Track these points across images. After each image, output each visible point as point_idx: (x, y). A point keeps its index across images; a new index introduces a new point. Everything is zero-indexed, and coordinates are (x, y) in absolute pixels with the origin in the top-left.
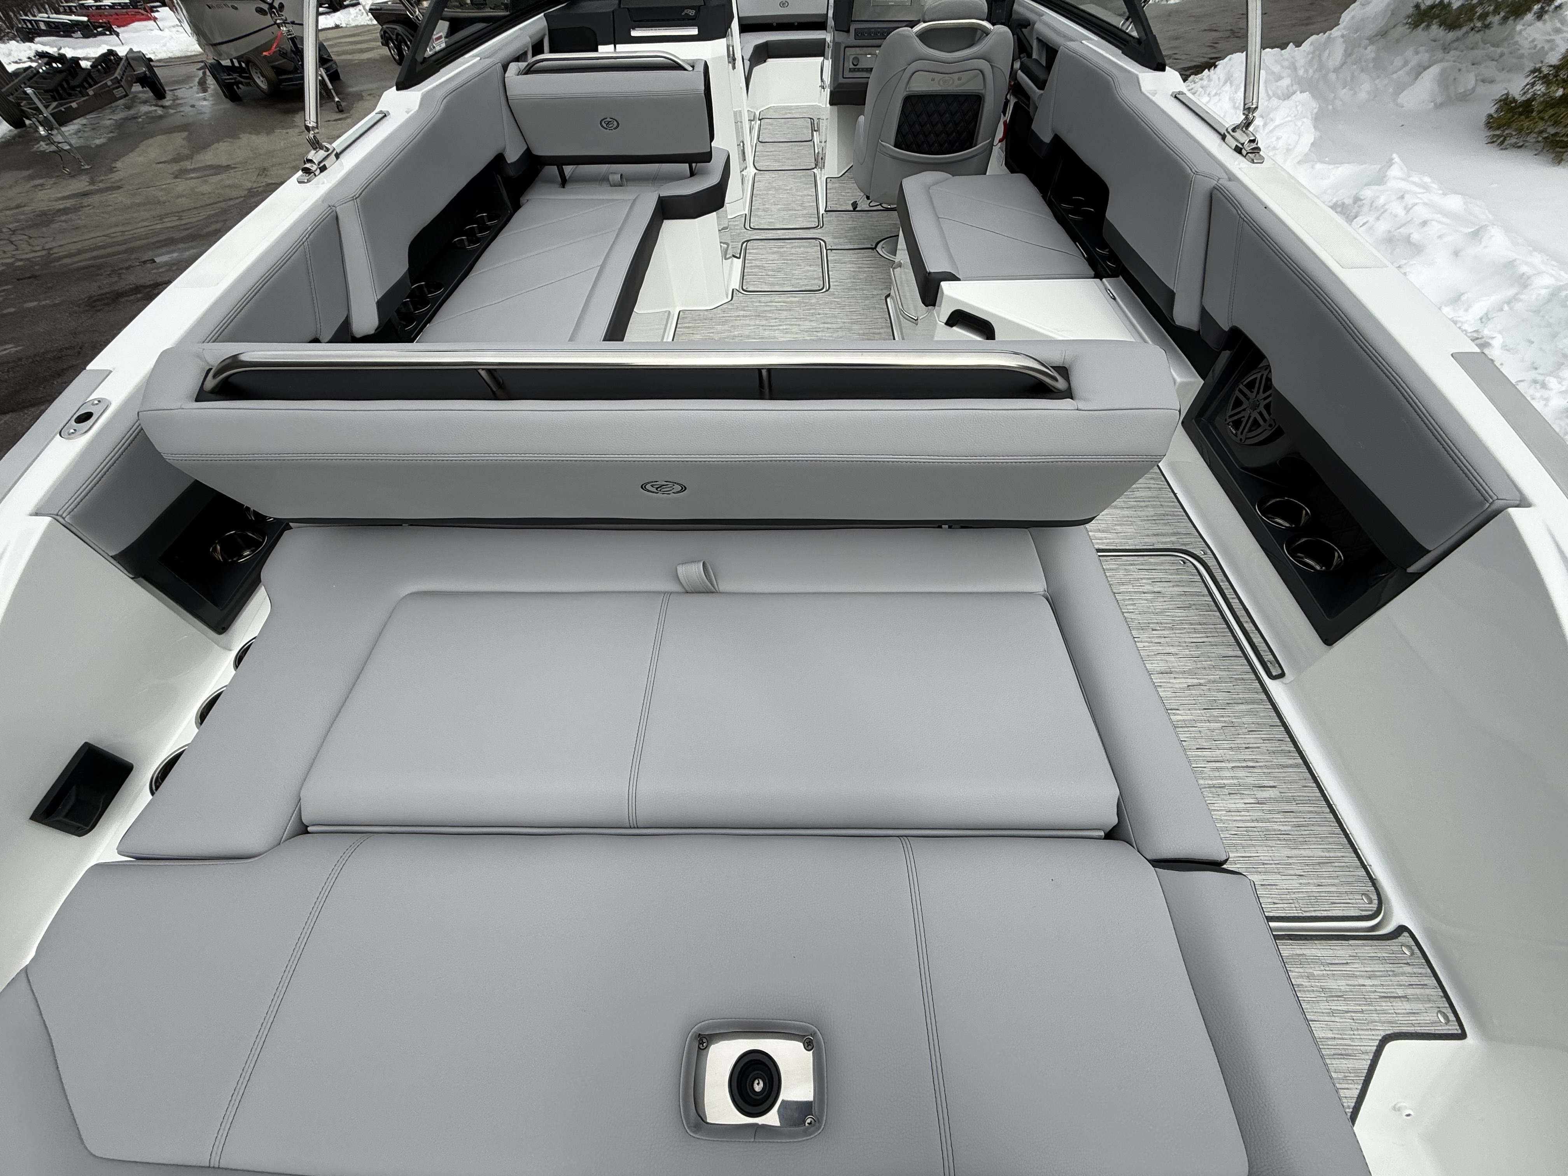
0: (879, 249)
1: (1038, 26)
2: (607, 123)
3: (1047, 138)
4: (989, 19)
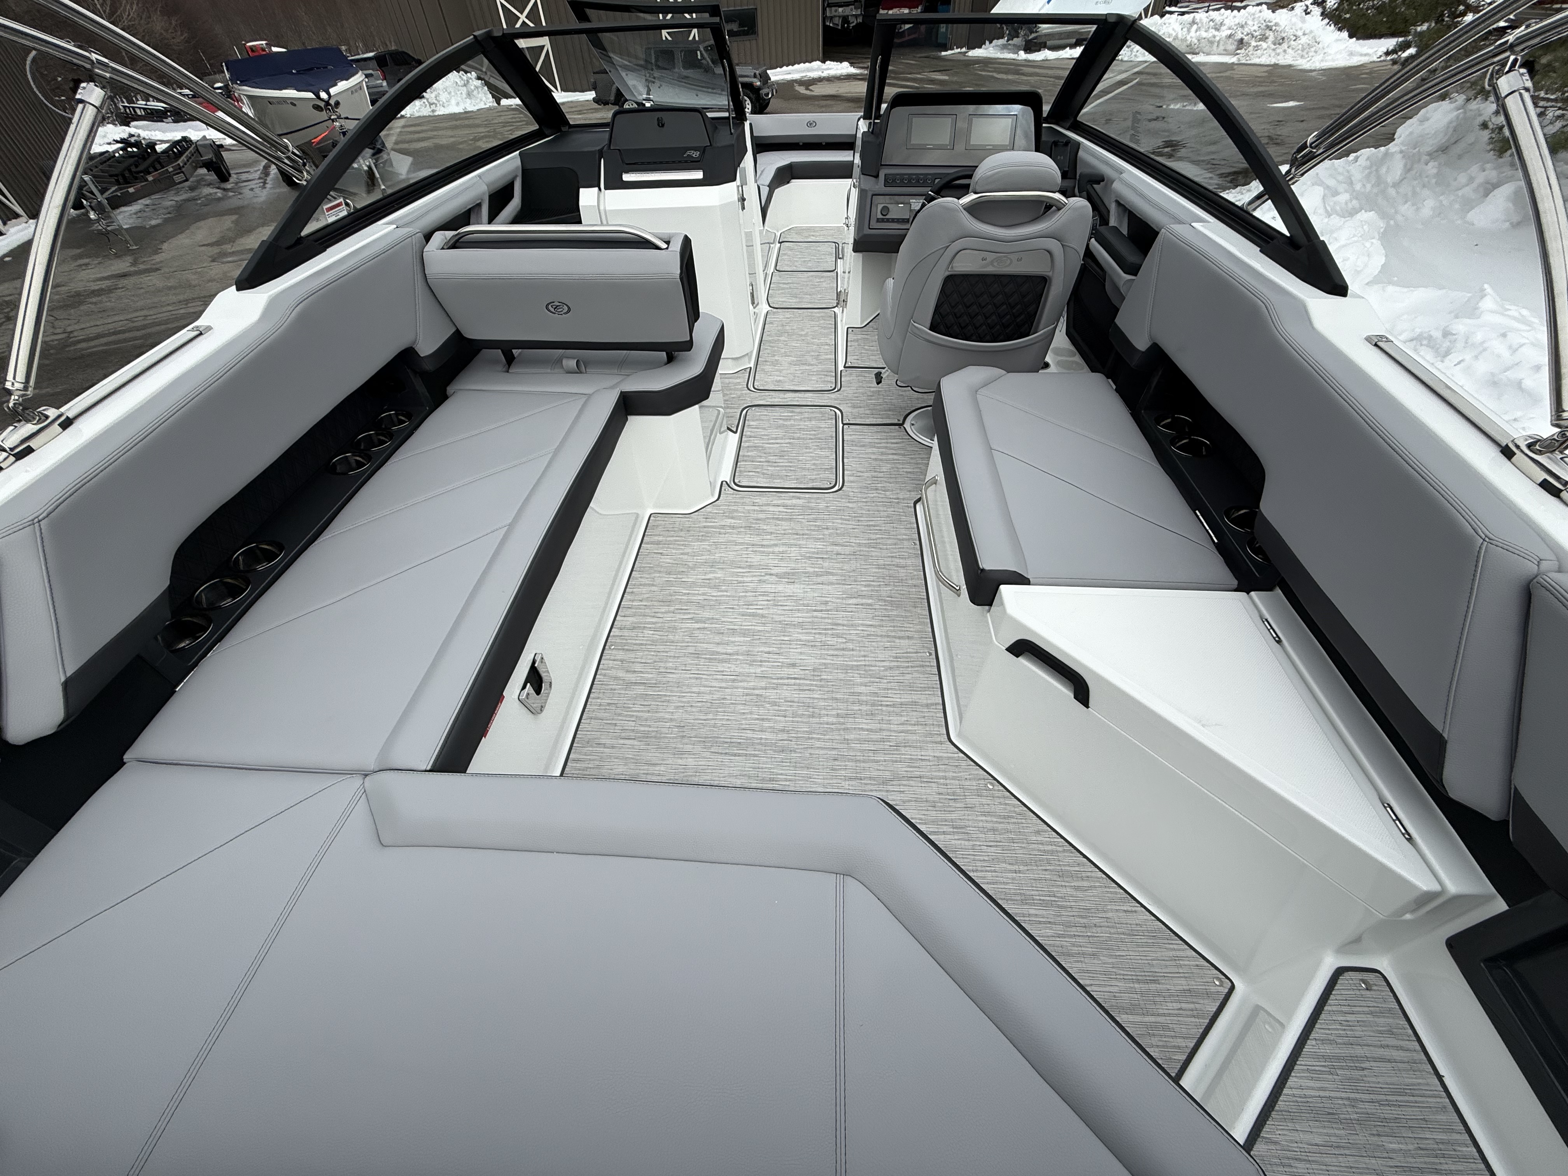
0: (907, 425)
1: (1116, 185)
2: (554, 307)
3: (1141, 344)
4: (1063, 192)
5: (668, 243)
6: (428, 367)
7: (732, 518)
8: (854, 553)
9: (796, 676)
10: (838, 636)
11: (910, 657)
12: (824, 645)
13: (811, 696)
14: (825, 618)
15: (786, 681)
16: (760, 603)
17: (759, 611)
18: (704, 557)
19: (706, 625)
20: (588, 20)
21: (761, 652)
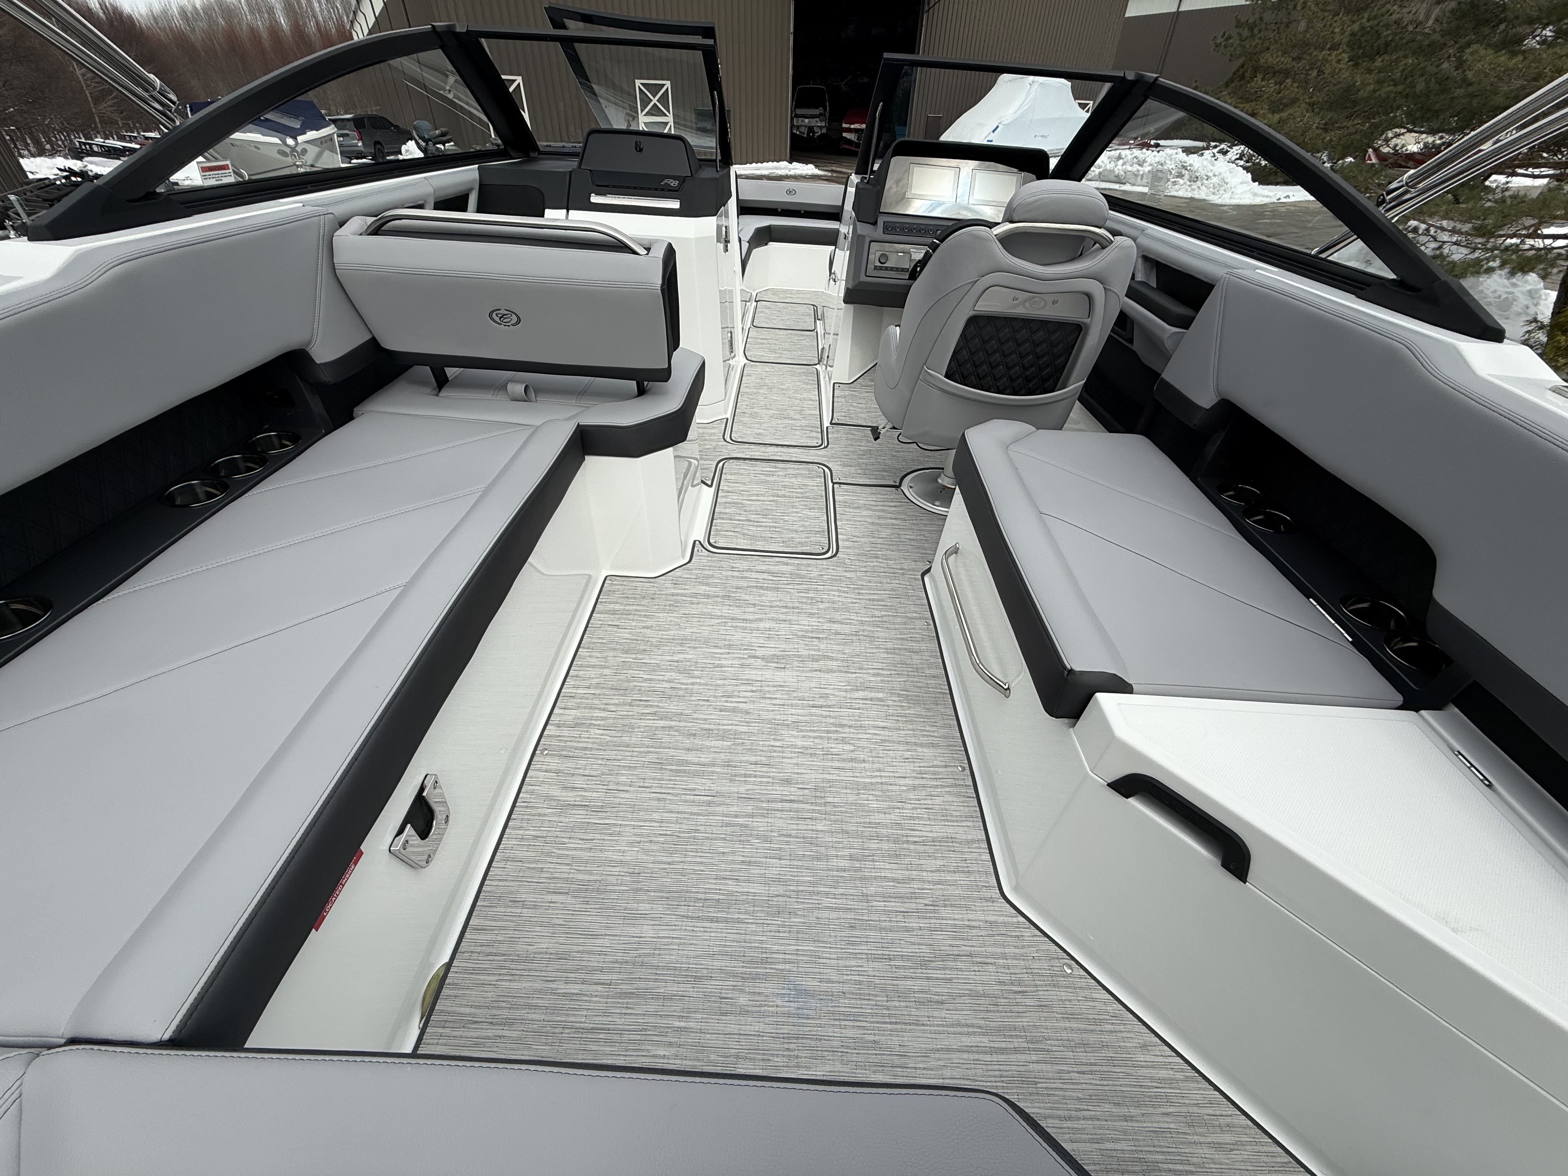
0: (904, 487)
1: (1145, 242)
2: (499, 316)
5: (648, 249)
7: (707, 584)
8: (856, 634)
9: (792, 798)
10: (844, 741)
11: (939, 773)
12: (827, 754)
13: (814, 828)
14: (826, 717)
15: (779, 805)
16: (742, 694)
17: (741, 706)
18: (672, 632)
19: (673, 723)
20: (564, 28)
21: (746, 762)
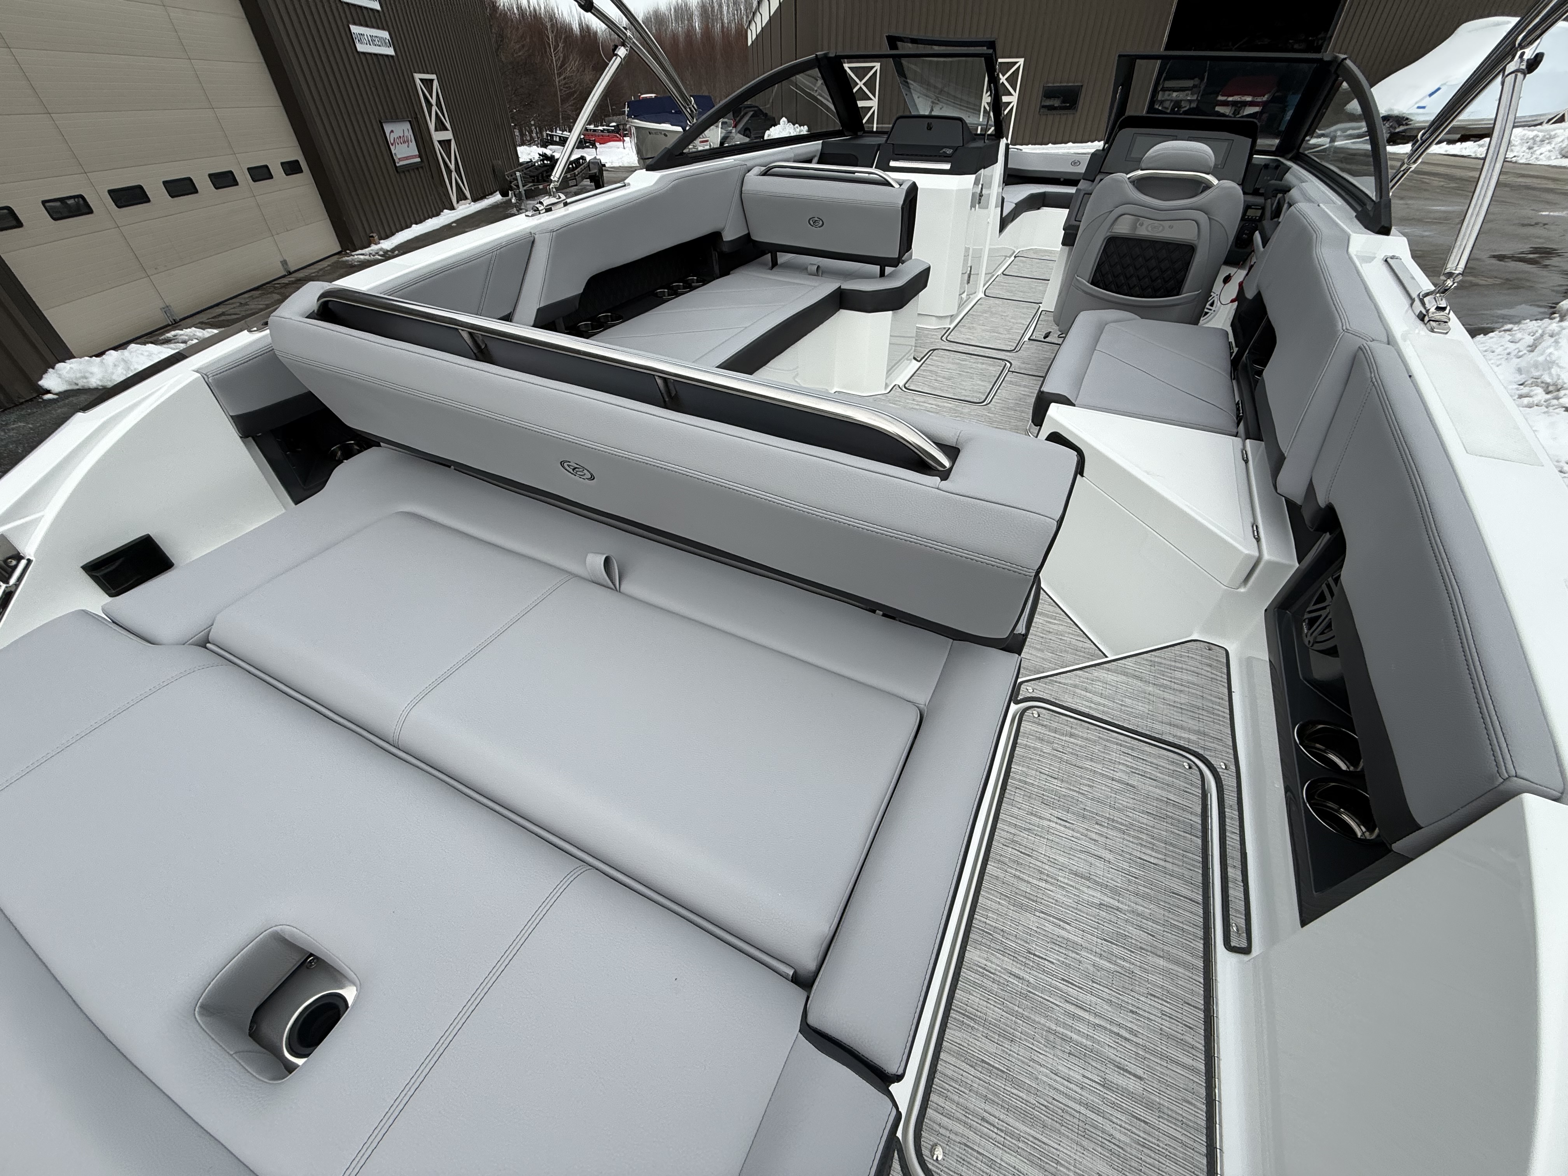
5: (900, 185)
6: (725, 249)
20: (896, 48)
